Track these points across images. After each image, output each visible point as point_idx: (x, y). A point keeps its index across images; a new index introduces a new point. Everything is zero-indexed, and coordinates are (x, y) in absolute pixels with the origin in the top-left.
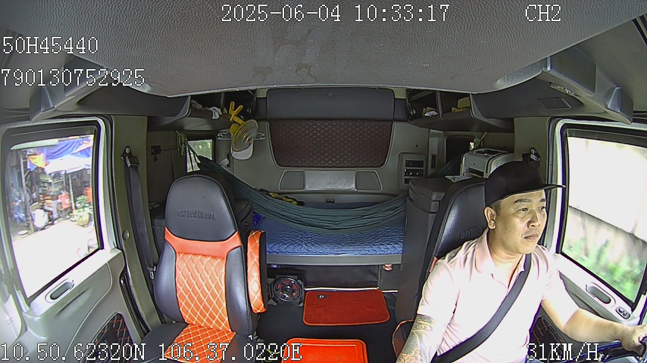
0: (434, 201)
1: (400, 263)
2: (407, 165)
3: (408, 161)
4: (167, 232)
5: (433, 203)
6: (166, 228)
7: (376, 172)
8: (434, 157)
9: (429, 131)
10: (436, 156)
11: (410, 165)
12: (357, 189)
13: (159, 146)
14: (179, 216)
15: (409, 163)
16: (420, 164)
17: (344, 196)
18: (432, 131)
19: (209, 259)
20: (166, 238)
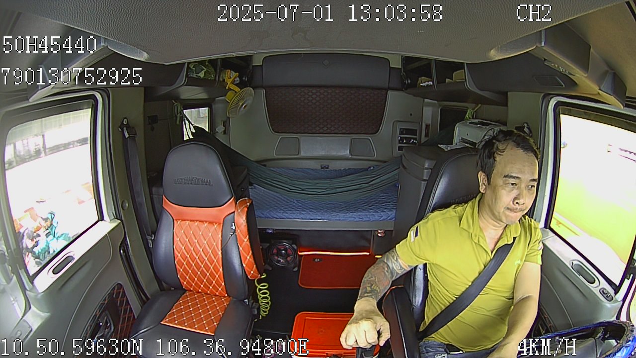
0: (426, 169)
1: (392, 229)
2: (401, 133)
3: (402, 129)
4: (165, 200)
5: (426, 170)
6: (164, 197)
7: (370, 139)
8: (427, 126)
9: (424, 101)
10: (429, 125)
11: (404, 132)
12: (351, 155)
13: (156, 116)
14: (176, 184)
15: (403, 131)
16: (413, 132)
17: (339, 162)
18: (426, 100)
19: (206, 224)
20: (163, 205)
